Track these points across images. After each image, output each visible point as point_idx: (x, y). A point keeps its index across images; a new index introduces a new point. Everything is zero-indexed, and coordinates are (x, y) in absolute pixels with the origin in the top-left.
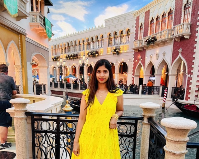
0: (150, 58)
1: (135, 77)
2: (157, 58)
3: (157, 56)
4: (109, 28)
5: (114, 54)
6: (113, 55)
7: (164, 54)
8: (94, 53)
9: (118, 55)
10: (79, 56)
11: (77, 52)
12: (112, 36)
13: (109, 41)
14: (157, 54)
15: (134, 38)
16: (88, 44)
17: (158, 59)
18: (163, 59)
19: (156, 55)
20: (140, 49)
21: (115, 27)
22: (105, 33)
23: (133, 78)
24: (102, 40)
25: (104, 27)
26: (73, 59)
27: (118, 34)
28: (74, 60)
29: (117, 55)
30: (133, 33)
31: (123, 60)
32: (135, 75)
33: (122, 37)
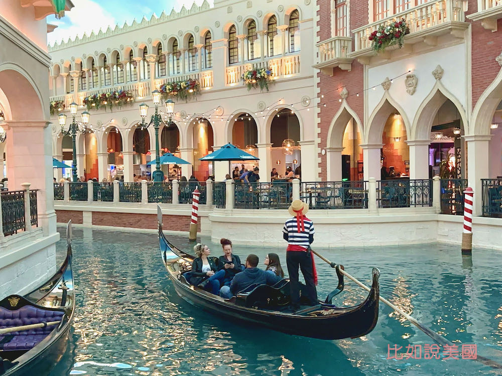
0: (382, 91)
1: (328, 154)
2: (411, 89)
3: (411, 81)
4: (230, 10)
5: (250, 86)
6: (247, 88)
7: (438, 75)
8: (183, 84)
9: (265, 90)
10: (130, 97)
11: (123, 85)
12: (240, 33)
13: (230, 49)
14: (408, 77)
15: (315, 34)
16: (161, 61)
17: (414, 92)
18: (435, 91)
19: (406, 81)
20: (342, 67)
21: (250, 5)
22: (218, 24)
23: (323, 157)
24: (207, 46)
25: (212, 6)
26: (111, 106)
27: (261, 26)
28: (114, 109)
29: (262, 88)
30: (312, 20)
31: (282, 103)
32: (328, 146)
33: (273, 36)
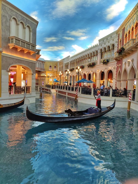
0: (125, 65)
4: (101, 46)
6: (103, 65)
7: (133, 61)
8: (91, 64)
11: (84, 64)
12: (103, 51)
13: (101, 55)
14: (128, 62)
17: (129, 65)
18: (132, 66)
21: (105, 44)
22: (99, 49)
23: (116, 83)
25: (98, 45)
27: (107, 49)
29: (106, 64)
32: (117, 80)
33: (110, 51)
